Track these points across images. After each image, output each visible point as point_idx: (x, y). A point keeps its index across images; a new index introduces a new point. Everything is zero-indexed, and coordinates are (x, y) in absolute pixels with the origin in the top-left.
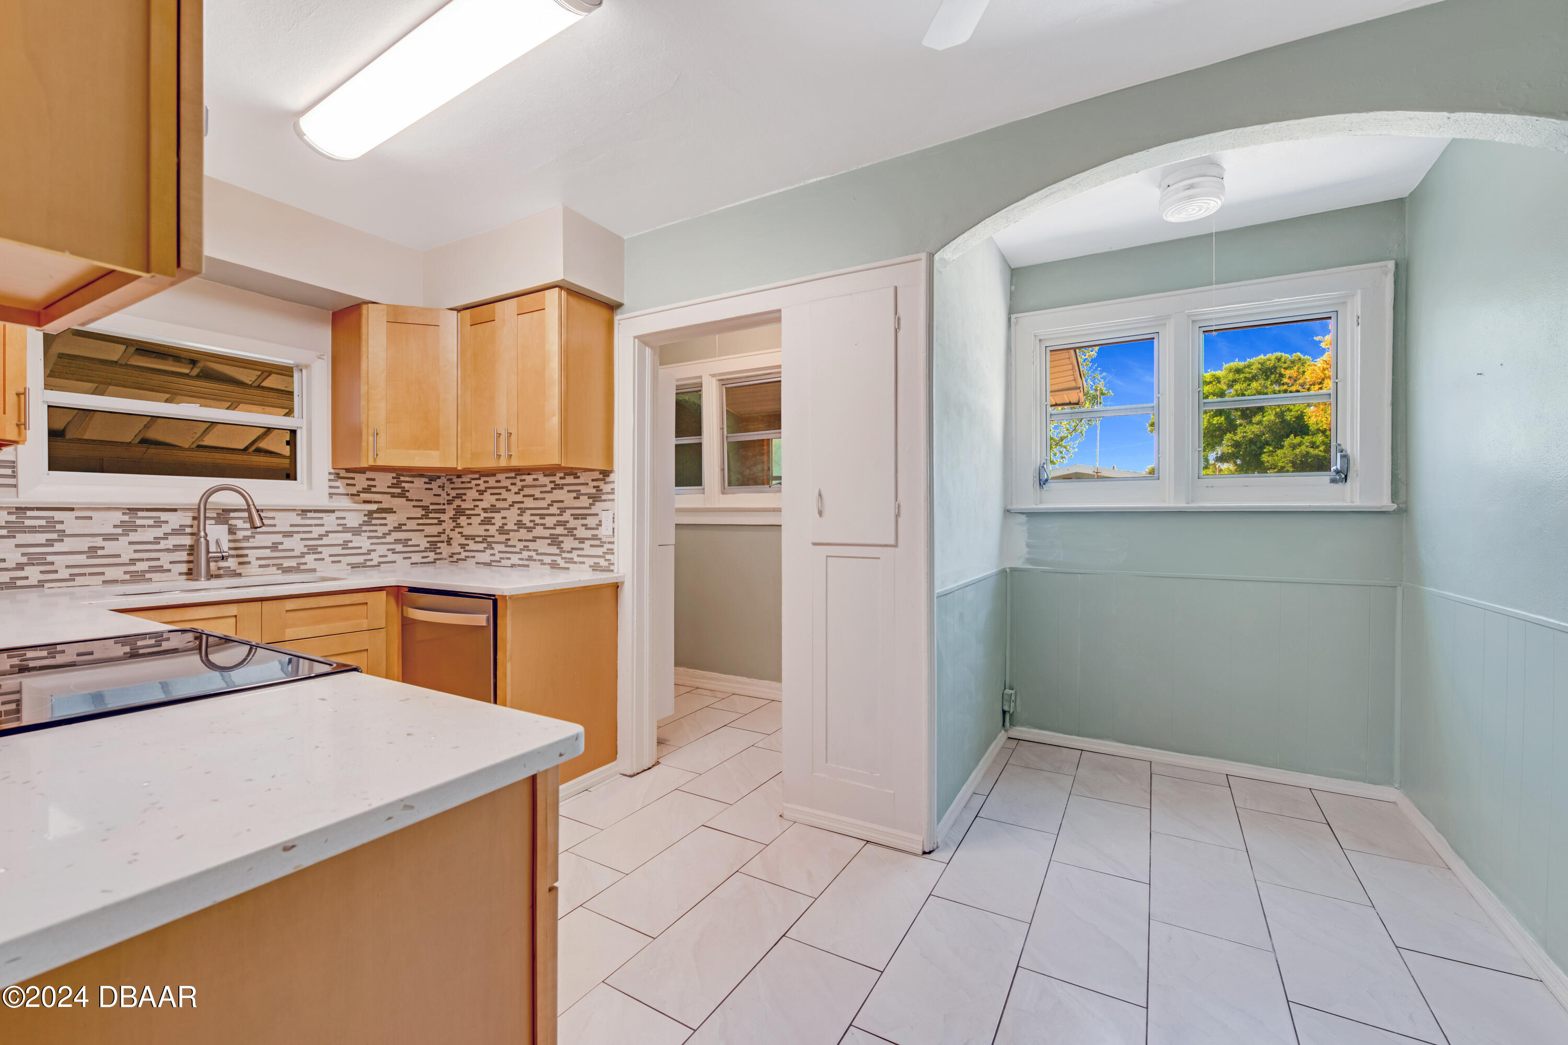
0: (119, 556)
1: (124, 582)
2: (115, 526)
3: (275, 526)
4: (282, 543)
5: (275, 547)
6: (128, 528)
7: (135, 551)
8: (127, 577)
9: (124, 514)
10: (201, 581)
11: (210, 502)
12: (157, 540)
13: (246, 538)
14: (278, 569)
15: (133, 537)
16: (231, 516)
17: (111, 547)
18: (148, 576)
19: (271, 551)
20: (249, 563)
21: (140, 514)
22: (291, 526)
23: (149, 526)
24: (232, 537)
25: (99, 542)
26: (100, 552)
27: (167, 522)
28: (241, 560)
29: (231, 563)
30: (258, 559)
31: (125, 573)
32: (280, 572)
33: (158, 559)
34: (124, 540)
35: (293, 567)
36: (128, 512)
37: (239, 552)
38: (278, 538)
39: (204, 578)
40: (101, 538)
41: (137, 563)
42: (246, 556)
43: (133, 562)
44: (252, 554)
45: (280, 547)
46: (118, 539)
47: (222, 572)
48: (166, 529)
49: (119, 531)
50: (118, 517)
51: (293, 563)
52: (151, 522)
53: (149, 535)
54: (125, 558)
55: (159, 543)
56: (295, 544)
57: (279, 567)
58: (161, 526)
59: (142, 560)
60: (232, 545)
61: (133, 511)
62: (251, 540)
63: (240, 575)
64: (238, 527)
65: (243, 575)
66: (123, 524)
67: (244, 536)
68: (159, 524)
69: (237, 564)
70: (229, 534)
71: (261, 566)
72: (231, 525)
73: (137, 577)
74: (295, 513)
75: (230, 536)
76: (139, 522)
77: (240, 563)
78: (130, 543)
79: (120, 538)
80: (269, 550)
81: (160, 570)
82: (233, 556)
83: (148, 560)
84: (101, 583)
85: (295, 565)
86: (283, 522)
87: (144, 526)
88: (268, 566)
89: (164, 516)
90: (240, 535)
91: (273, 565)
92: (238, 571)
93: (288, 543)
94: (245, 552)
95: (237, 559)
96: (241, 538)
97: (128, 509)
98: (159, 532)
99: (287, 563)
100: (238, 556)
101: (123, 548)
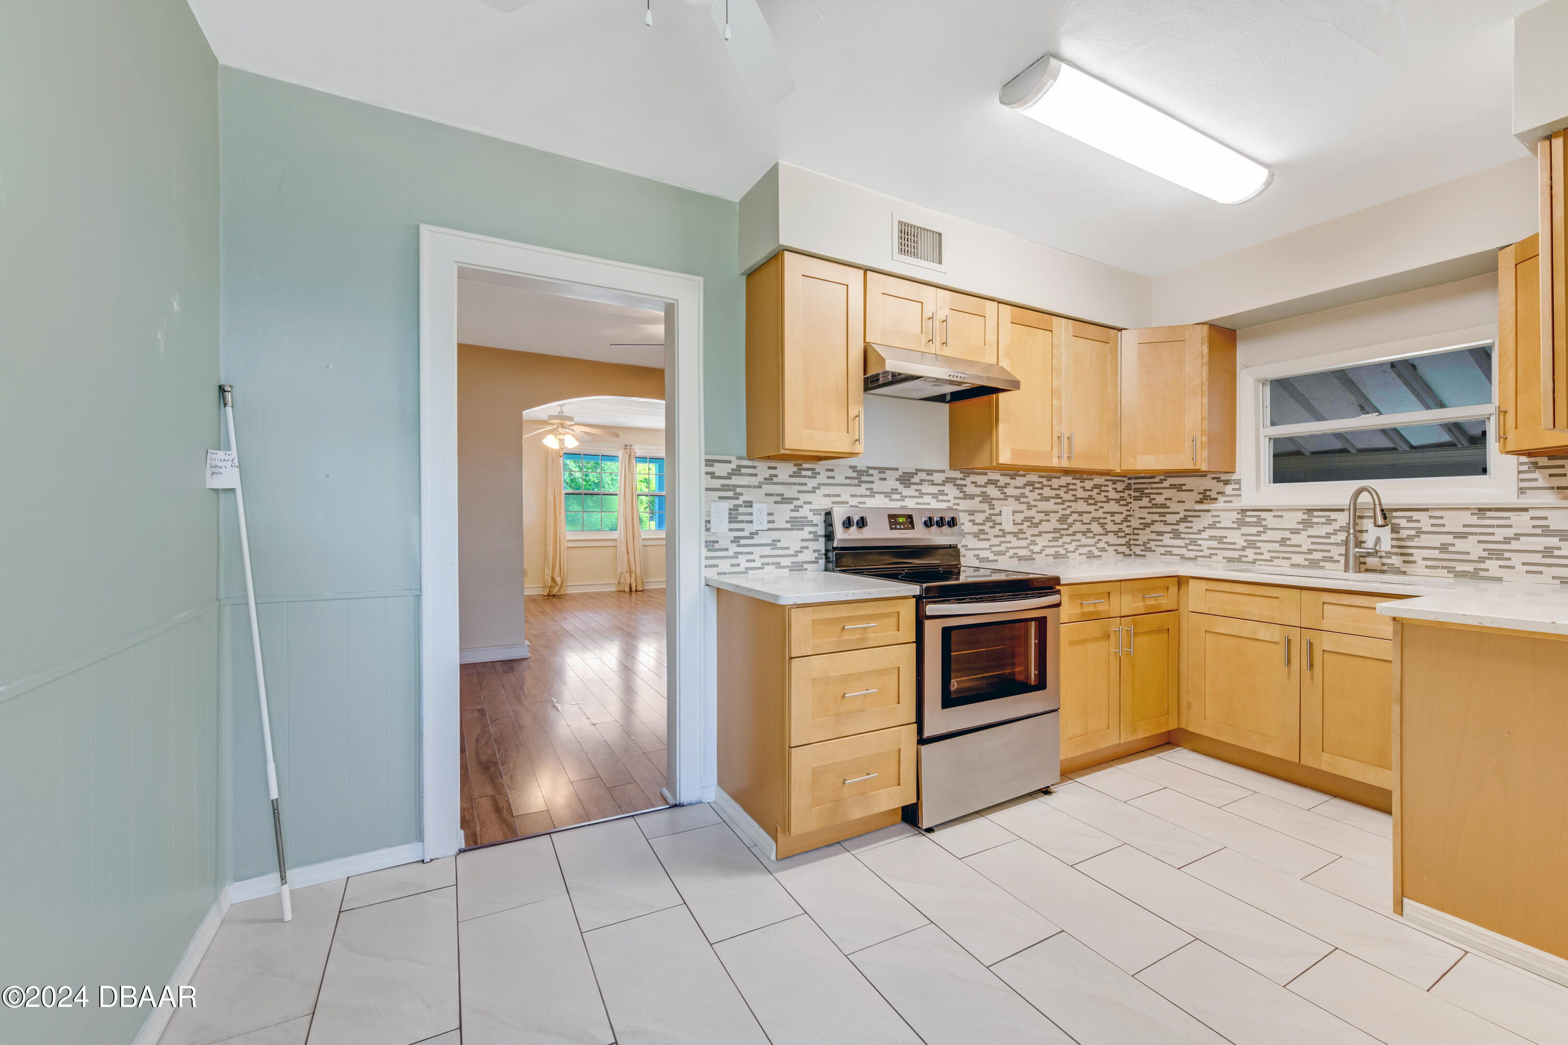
0: (1300, 546)
1: (1304, 566)
2: (1298, 523)
3: (1444, 525)
4: (1453, 545)
5: (1444, 548)
6: (1307, 524)
7: (1312, 543)
8: (1307, 563)
9: (1304, 513)
10: (1349, 572)
11: (1359, 503)
12: (1328, 535)
13: (1410, 538)
14: (1448, 572)
15: (1311, 532)
16: (1393, 515)
17: (1296, 539)
18: (1322, 564)
19: (1440, 552)
20: (1414, 562)
21: (1316, 513)
22: (1464, 526)
23: (1322, 523)
24: (1394, 536)
25: (1287, 534)
26: (1288, 542)
27: (1336, 520)
28: (1405, 558)
29: (1396, 561)
30: (1424, 559)
31: (1306, 559)
32: (1452, 575)
33: (1329, 551)
34: (1304, 534)
35: (1469, 572)
36: (1307, 512)
37: (1402, 549)
38: (1449, 539)
39: (1352, 570)
40: (1289, 532)
41: (1314, 553)
42: (1411, 555)
43: (1310, 551)
44: (1418, 554)
45: (1451, 549)
46: (1299, 533)
47: (1385, 568)
48: (1336, 526)
49: (1301, 526)
50: (1300, 516)
51: (1470, 568)
52: (1323, 520)
53: (1323, 530)
54: (1304, 549)
55: (1330, 538)
56: (1472, 547)
57: (1451, 570)
58: (1331, 524)
59: (1317, 551)
60: (1395, 543)
61: (1310, 511)
62: (1416, 539)
63: (1404, 573)
64: (1401, 526)
65: (1407, 573)
66: (1303, 522)
67: (1408, 535)
68: (1329, 521)
69: (1402, 562)
70: (1391, 533)
71: (1427, 567)
72: (1394, 524)
73: (1314, 564)
74: (1469, 513)
75: (1393, 534)
76: (1315, 520)
77: (1405, 562)
78: (1309, 536)
79: (1302, 532)
80: (1437, 552)
81: (1330, 560)
82: (1396, 554)
83: (1321, 551)
84: (1289, 565)
85: (1471, 569)
86: (1454, 522)
87: (1318, 523)
88: (1437, 567)
89: (1333, 515)
90: (1404, 534)
91: (1443, 567)
92: (1403, 569)
93: (1460, 545)
94: (1410, 551)
95: (1402, 557)
96: (1405, 537)
97: (1307, 510)
98: (1330, 529)
99: (1460, 567)
100: (1402, 554)
101: (1302, 539)
